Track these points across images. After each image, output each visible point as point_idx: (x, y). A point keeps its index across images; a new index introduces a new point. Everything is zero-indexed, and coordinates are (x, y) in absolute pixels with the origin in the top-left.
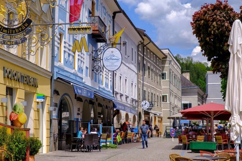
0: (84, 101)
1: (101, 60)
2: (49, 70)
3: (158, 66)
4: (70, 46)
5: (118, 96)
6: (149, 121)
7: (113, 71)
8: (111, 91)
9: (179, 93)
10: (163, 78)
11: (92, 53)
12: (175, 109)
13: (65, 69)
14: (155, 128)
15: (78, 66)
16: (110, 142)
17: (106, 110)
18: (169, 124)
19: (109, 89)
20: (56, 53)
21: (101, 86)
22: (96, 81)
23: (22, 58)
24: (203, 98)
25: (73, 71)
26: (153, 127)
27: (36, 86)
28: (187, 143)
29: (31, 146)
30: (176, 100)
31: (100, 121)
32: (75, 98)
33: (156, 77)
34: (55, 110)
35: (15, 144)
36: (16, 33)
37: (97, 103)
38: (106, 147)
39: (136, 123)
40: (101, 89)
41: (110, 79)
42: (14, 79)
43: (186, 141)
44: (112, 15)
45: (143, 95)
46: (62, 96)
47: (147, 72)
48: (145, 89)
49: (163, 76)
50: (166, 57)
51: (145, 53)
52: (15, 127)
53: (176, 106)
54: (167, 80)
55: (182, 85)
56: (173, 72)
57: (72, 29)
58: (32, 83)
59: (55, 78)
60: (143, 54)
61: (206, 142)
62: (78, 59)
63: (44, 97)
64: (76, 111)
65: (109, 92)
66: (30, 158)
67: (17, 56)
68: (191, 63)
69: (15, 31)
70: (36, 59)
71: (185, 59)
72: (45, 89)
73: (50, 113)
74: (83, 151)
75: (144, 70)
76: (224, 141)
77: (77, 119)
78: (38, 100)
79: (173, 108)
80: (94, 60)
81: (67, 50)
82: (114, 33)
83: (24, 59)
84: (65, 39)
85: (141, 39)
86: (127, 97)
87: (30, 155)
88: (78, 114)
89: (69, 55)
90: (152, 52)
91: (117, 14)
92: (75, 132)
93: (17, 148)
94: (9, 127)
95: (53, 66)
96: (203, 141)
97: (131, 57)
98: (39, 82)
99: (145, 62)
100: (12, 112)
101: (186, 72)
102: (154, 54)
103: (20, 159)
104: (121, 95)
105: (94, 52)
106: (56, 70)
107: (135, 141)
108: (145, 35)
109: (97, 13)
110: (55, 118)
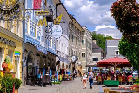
0: (40, 56)
1: (50, 32)
2: (22, 37)
3: (80, 36)
4: (33, 23)
5: (59, 53)
6: (75, 68)
7: (56, 39)
8: (55, 50)
9: (91, 52)
10: (83, 43)
11: (45, 27)
12: (89, 61)
13: (31, 37)
14: (78, 72)
15: (38, 35)
16: (56, 80)
17: (52, 61)
18: (86, 69)
19: (54, 49)
20: (26, 27)
21: (50, 47)
22: (47, 44)
23: (7, 30)
24: (104, 55)
25: (34, 38)
26: (77, 71)
27: (15, 47)
28: (101, 81)
29: (16, 83)
30: (90, 56)
31: (49, 68)
32: (36, 54)
33: (79, 42)
34: (25, 61)
35: (6, 82)
36: (10, 13)
37: (47, 57)
38: (54, 83)
39: (68, 69)
40: (49, 49)
41: (54, 43)
42: (3, 43)
43: (100, 80)
44: (55, 6)
45: (72, 53)
46: (29, 53)
47: (74, 40)
48: (73, 49)
49: (83, 42)
50: (84, 31)
51: (73, 29)
52: (6, 72)
53: (89, 59)
54: (85, 44)
55: (93, 47)
56: (88, 40)
57: (38, 12)
58: (12, 45)
59: (25, 42)
60: (72, 29)
61: (112, 80)
62: (38, 31)
63: (19, 54)
64: (36, 62)
65: (54, 51)
66: (15, 91)
67: (5, 28)
68: (95, 35)
69: (9, 12)
70: (15, 30)
71: (92, 33)
72: (19, 49)
73: (22, 63)
74: (42, 86)
75: (72, 38)
76: (123, 80)
77: (37, 67)
78: (16, 55)
79: (88, 60)
80: (46, 32)
81: (31, 25)
82: (57, 16)
83: (9, 30)
84: (31, 19)
85: (71, 20)
86: (63, 54)
87: (15, 89)
88: (37, 64)
89: (33, 28)
90: (77, 28)
91: (58, 5)
92: (36, 74)
93: (8, 85)
94: (2, 71)
95: (24, 35)
96: (110, 80)
97: (65, 31)
98: (16, 44)
99: (73, 34)
100: (4, 62)
101: (94, 40)
102: (78, 29)
103: (9, 92)
104: (60, 53)
105: (46, 27)
106: (26, 37)
107: (69, 80)
108: (73, 18)
109: (48, 4)
110: (25, 66)
